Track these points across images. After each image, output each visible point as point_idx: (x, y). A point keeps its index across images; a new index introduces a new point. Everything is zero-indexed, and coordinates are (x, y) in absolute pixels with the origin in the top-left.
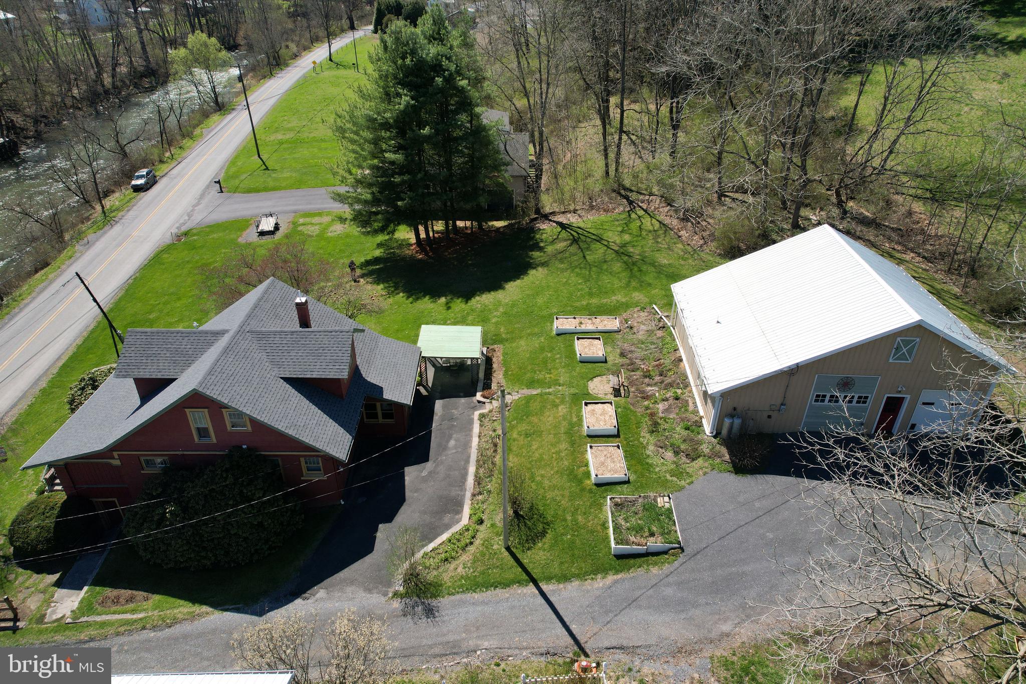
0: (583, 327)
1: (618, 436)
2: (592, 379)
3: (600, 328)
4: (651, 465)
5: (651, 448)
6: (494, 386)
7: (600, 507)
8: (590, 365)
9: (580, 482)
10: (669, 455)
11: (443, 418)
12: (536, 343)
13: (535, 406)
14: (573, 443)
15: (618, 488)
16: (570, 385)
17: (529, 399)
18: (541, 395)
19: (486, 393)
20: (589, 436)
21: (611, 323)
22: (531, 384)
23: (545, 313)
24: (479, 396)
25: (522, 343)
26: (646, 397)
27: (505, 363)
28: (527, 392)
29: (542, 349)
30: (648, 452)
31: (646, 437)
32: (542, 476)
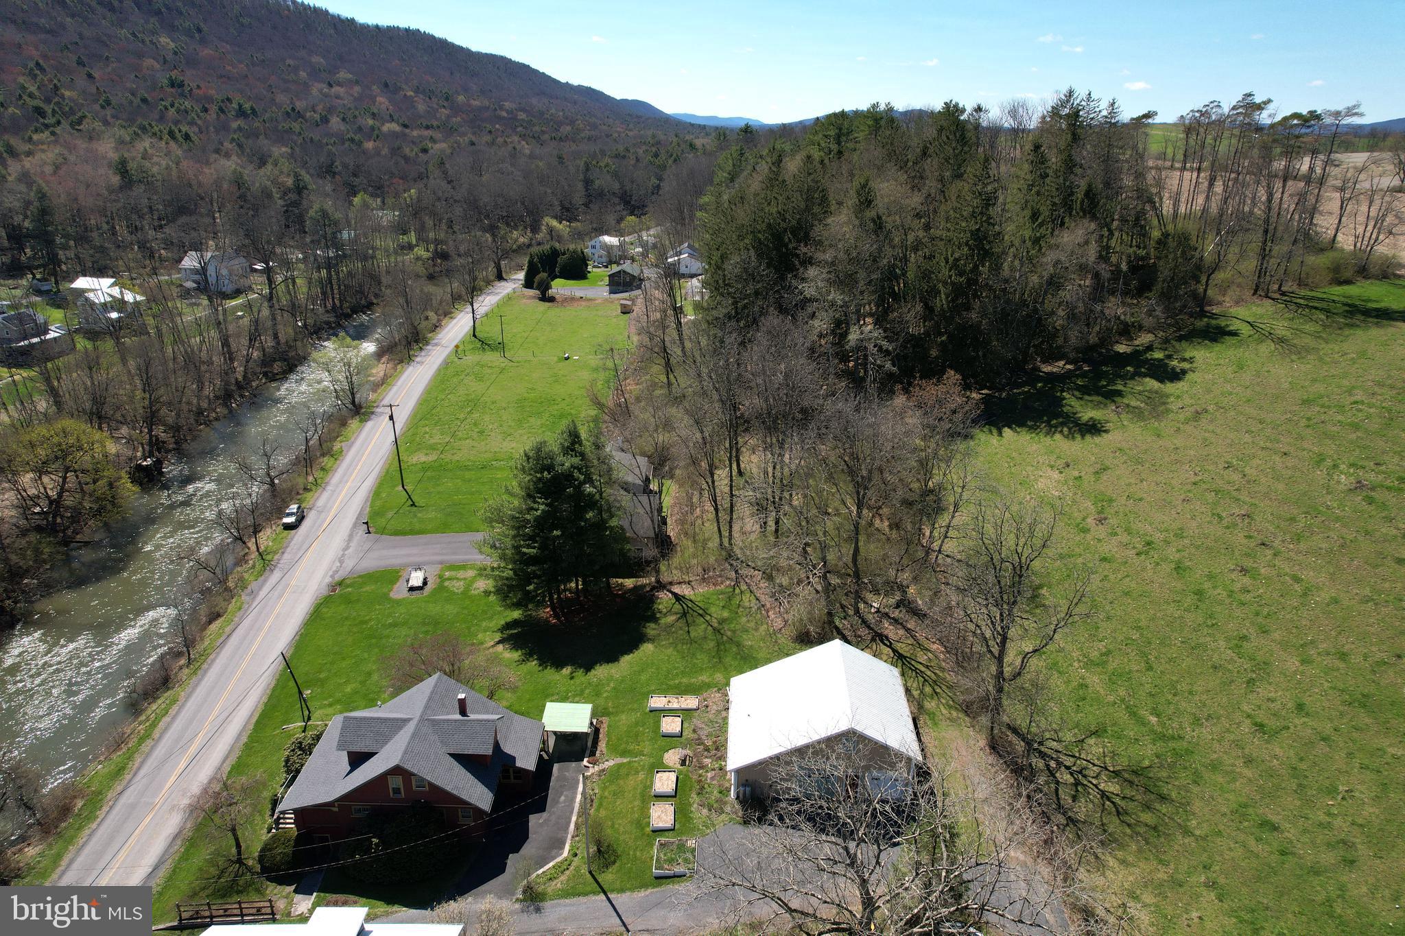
0: (671, 706)
1: (675, 796)
2: (667, 751)
3: (684, 706)
4: (692, 818)
5: (695, 806)
6: (598, 753)
7: (652, 845)
8: (668, 739)
9: (643, 829)
10: (705, 811)
11: (558, 779)
12: (634, 717)
13: (623, 771)
14: (643, 801)
15: (666, 833)
16: (650, 756)
17: (620, 766)
18: (629, 762)
20: (655, 796)
21: (691, 702)
22: (623, 754)
24: (585, 762)
25: (623, 717)
26: (702, 767)
27: (608, 734)
28: (619, 760)
29: (637, 724)
30: (693, 809)
31: (694, 798)
32: (620, 824)
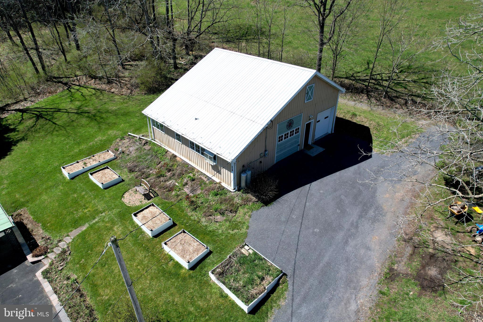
1: (174, 225)
2: (122, 196)
3: (102, 161)
5: (203, 220)
6: (40, 242)
7: (208, 283)
8: (114, 188)
9: (177, 275)
10: (219, 217)
12: (57, 192)
13: (92, 238)
14: (147, 249)
15: (208, 260)
17: (83, 236)
19: (36, 252)
20: (156, 236)
22: (76, 224)
23: (49, 169)
24: (30, 258)
26: (171, 189)
28: (75, 233)
30: (205, 224)
31: (195, 216)
